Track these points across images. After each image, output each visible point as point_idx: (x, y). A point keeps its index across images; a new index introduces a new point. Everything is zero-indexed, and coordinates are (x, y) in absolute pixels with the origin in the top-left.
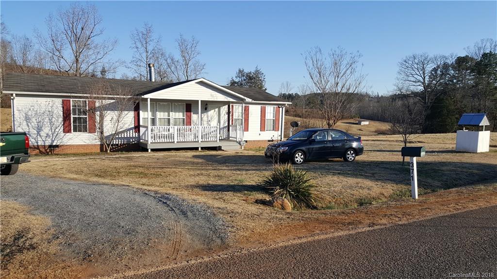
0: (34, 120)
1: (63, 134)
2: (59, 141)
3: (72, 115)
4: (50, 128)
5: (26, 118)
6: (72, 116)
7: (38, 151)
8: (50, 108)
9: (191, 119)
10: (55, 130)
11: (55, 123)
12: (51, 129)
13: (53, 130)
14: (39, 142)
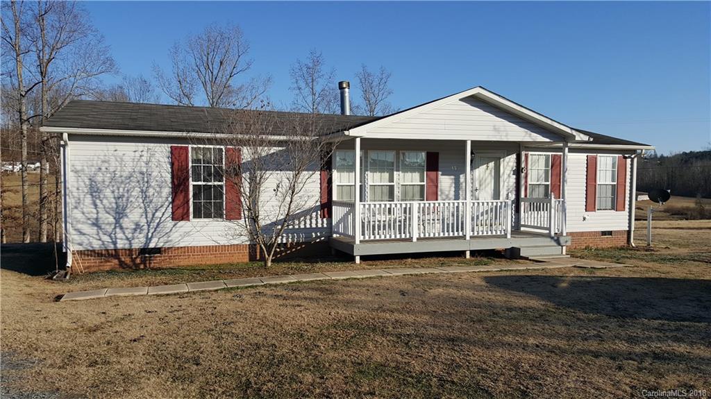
0: (108, 192)
1: (170, 223)
2: (161, 240)
3: (191, 179)
4: (141, 211)
5: (91, 187)
6: (192, 183)
7: (116, 261)
8: (143, 164)
9: (437, 187)
10: (154, 215)
11: (155, 200)
12: (146, 212)
13: (150, 215)
14: (118, 241)
